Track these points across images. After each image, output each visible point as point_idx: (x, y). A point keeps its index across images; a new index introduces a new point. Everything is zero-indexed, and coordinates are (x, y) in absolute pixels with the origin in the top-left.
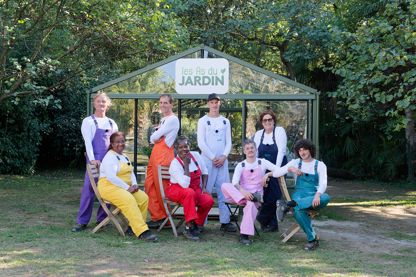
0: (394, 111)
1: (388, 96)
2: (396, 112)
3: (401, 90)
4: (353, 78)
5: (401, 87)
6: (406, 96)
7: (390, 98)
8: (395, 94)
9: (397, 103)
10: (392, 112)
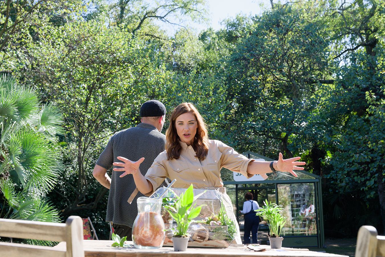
0: (365, 187)
1: (362, 178)
2: (367, 188)
3: (369, 175)
4: (340, 166)
5: (369, 173)
6: (372, 179)
7: (363, 179)
8: (366, 177)
9: (367, 182)
10: (364, 188)
